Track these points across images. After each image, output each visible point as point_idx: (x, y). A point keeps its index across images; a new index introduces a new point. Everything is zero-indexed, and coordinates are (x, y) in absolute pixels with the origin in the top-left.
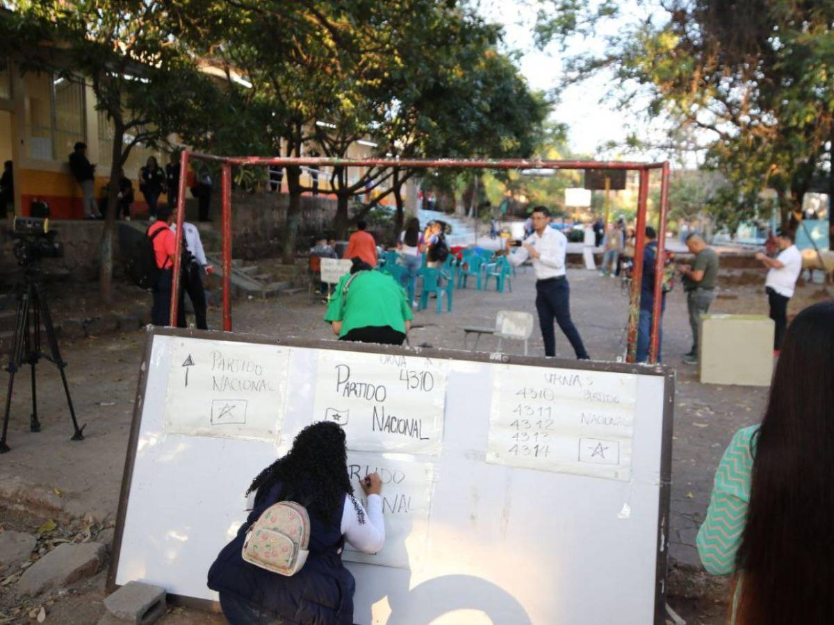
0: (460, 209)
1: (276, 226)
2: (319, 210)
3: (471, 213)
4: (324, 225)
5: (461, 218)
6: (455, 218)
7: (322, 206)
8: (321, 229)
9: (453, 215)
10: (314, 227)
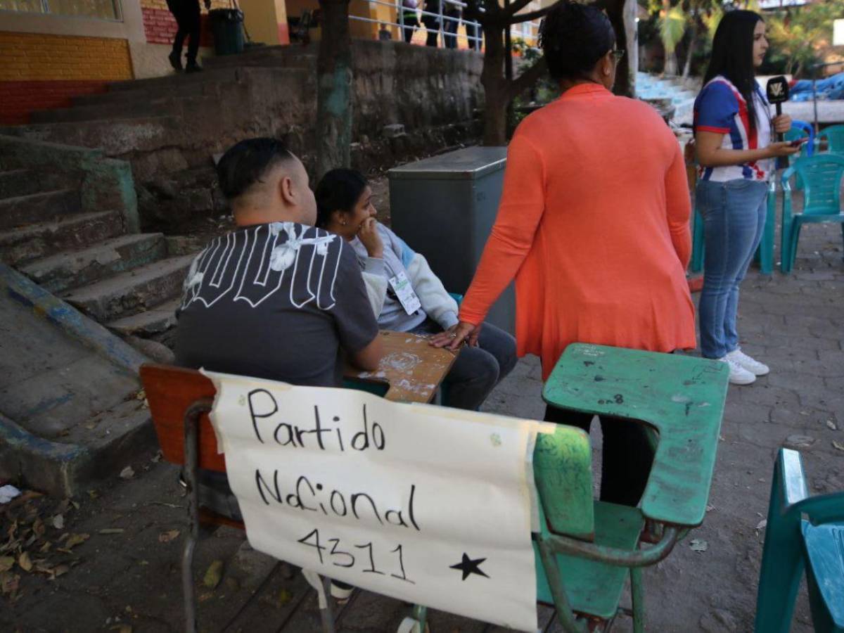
0: (670, 66)
1: (365, 110)
2: (461, 75)
3: (686, 70)
4: (473, 102)
5: (673, 79)
6: (663, 79)
7: (467, 67)
8: (468, 109)
9: (661, 76)
10: (453, 105)
